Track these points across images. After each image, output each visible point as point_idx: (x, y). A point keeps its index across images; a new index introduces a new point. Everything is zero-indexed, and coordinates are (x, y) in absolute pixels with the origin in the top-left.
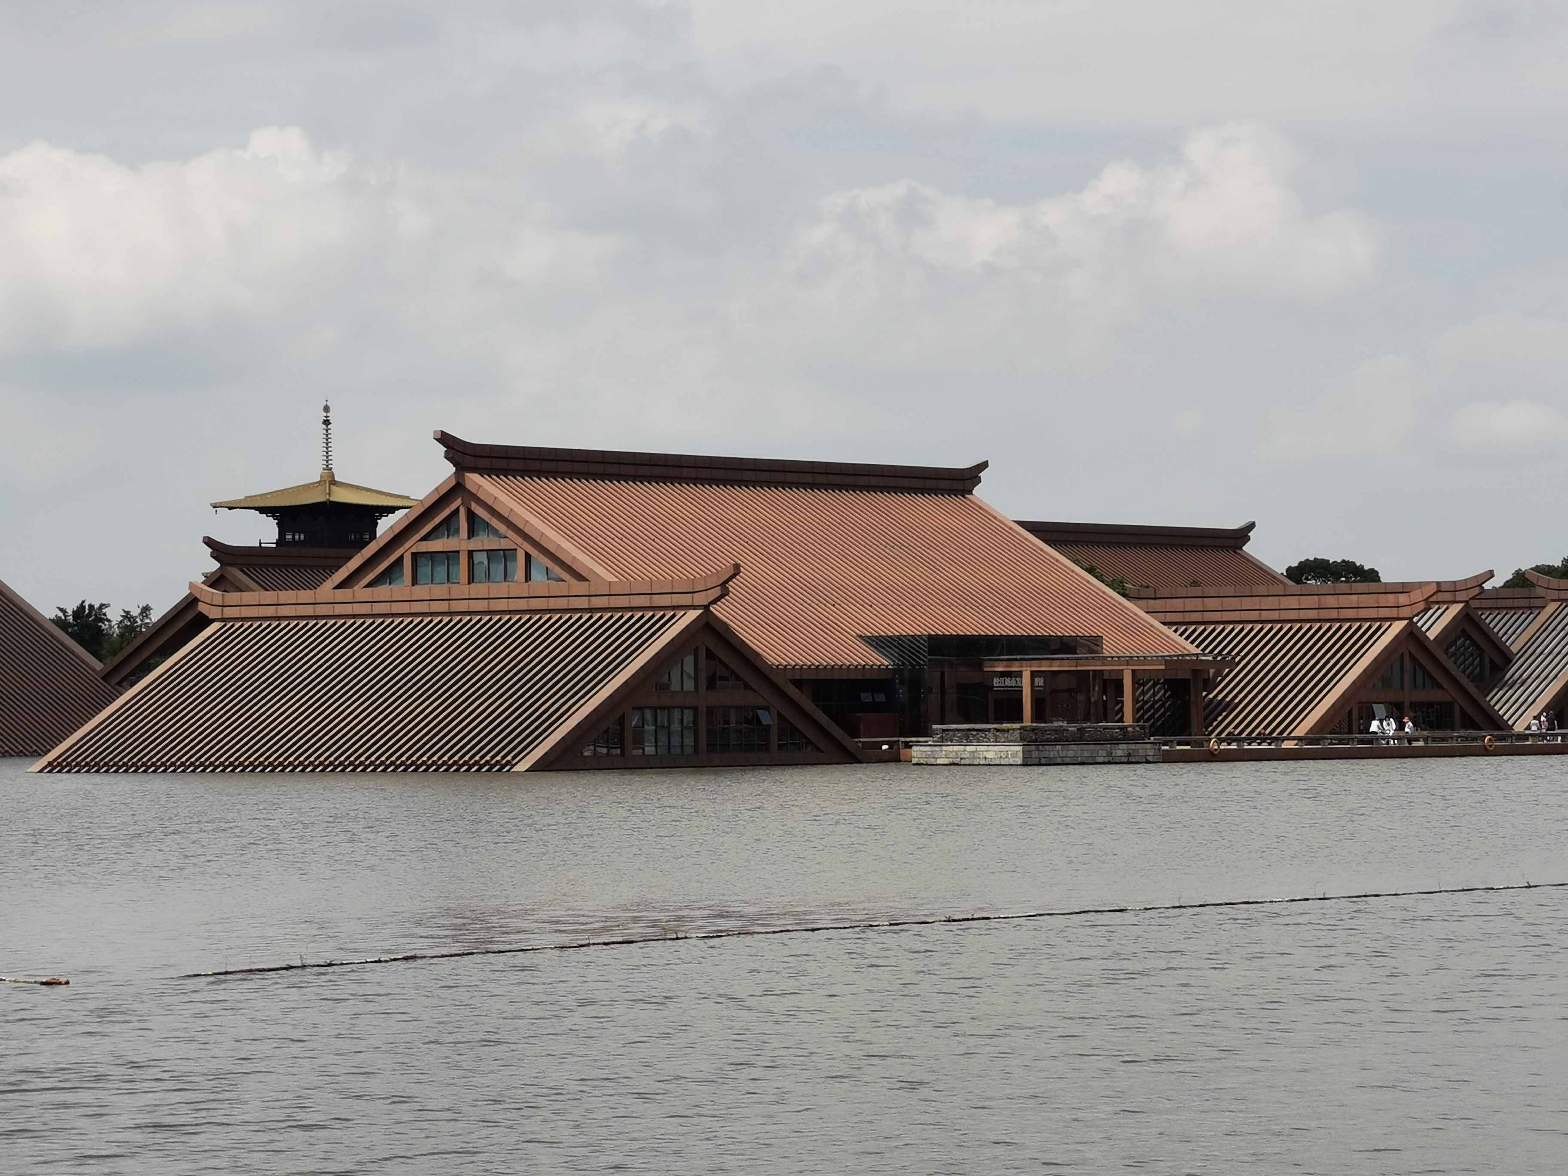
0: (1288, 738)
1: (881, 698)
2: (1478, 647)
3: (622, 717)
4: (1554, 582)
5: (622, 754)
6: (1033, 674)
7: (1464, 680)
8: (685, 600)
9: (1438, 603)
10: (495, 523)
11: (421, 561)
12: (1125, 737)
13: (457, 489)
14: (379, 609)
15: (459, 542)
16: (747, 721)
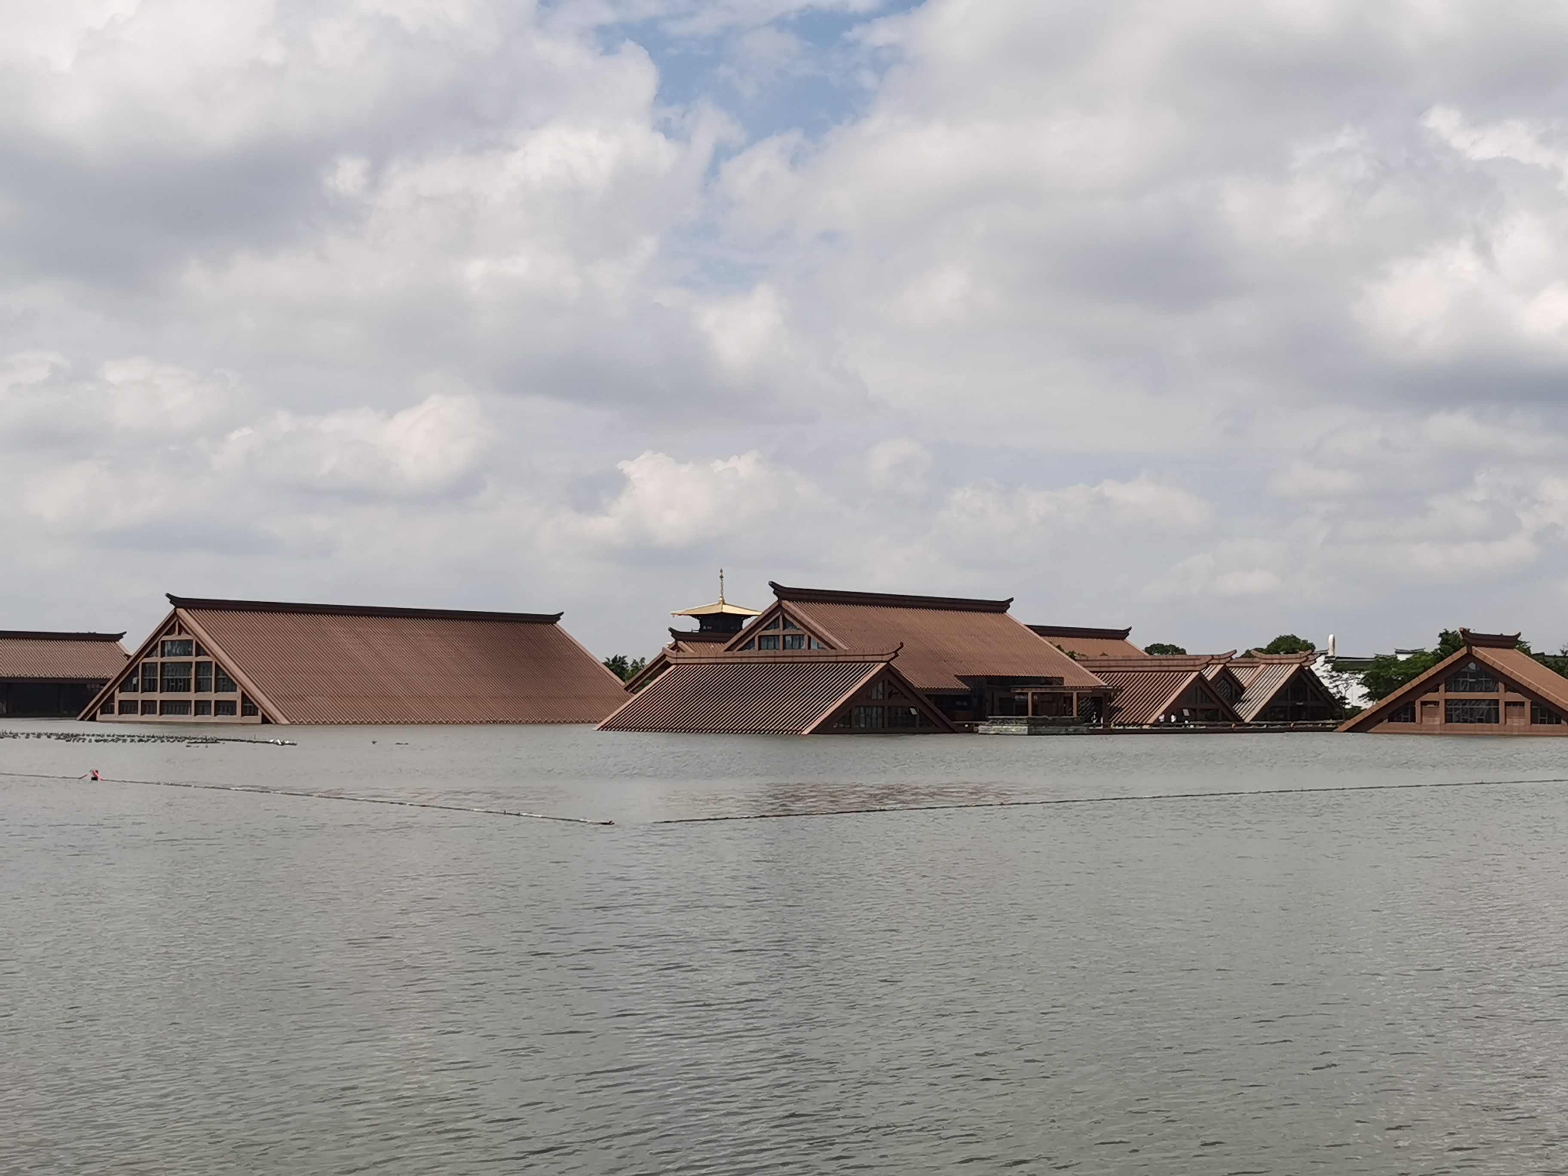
0: (1146, 724)
1: (965, 704)
2: (1230, 684)
3: (851, 710)
4: (1264, 656)
5: (851, 727)
6: (1033, 694)
7: (1224, 700)
8: (879, 658)
9: (1213, 664)
10: (795, 623)
11: (762, 639)
12: (1073, 723)
13: (778, 607)
14: (744, 660)
15: (779, 631)
16: (906, 713)
